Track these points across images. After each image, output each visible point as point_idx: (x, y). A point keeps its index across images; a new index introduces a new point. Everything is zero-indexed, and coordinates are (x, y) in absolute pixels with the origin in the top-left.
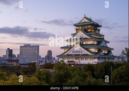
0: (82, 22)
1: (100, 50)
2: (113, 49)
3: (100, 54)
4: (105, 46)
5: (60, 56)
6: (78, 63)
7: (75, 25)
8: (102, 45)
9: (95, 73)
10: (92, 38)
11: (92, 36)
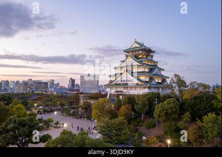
0: (132, 47)
1: (151, 79)
2: (168, 78)
3: (152, 83)
4: (159, 74)
5: (107, 85)
6: (127, 93)
7: (125, 51)
8: (154, 73)
9: (136, 107)
10: (143, 64)
11: (144, 62)
